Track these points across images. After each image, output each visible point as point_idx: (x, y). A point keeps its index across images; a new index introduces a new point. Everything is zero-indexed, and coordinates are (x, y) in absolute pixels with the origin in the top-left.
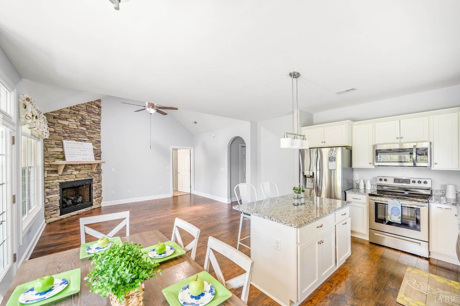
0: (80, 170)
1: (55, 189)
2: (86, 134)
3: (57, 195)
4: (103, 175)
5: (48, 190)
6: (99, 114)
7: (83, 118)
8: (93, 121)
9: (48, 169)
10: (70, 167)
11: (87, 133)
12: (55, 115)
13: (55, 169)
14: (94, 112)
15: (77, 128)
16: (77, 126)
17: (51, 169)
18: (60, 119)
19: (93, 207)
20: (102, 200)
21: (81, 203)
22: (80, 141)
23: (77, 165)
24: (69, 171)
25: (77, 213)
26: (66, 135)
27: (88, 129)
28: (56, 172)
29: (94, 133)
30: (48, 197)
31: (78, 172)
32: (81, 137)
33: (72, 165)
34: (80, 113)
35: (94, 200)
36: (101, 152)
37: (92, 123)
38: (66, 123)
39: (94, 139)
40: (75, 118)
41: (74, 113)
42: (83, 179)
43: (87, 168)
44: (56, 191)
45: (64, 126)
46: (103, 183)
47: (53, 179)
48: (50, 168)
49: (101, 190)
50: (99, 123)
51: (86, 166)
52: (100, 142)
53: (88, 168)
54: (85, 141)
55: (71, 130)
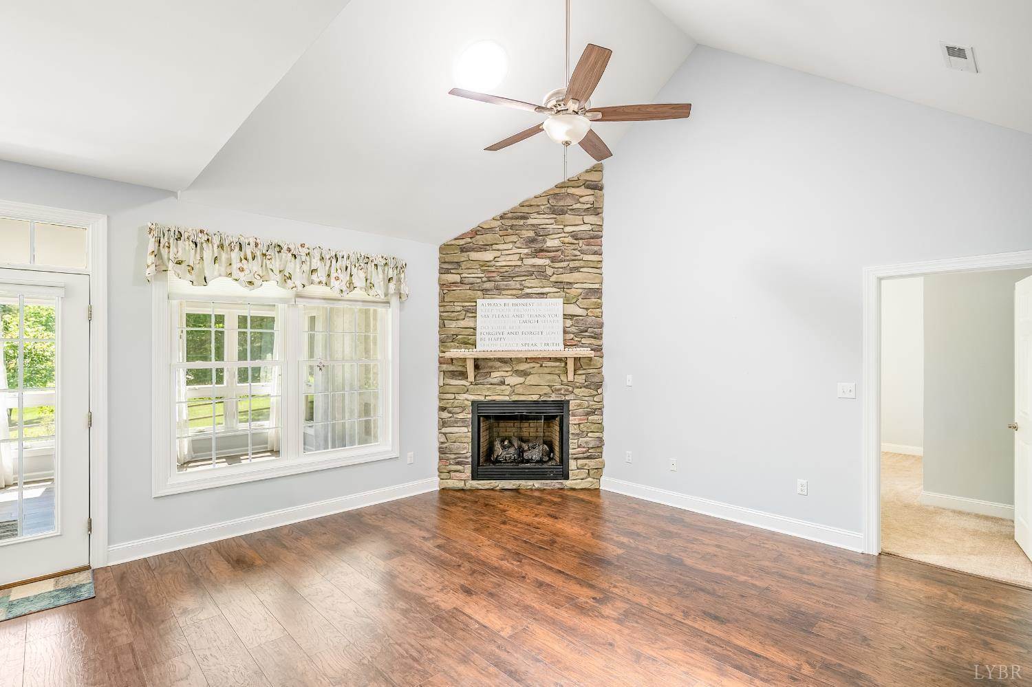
0: (525, 374)
1: (461, 416)
2: (547, 277)
3: (465, 430)
4: (609, 394)
5: (445, 415)
6: (596, 211)
7: (537, 235)
8: (575, 236)
9: (445, 367)
10: (499, 364)
11: (549, 271)
12: (462, 242)
13: (460, 369)
14: (578, 206)
15: (519, 263)
16: (522, 259)
17: (452, 368)
18: (473, 250)
19: (568, 483)
20: (605, 471)
21: (537, 462)
22: (528, 296)
23: (519, 360)
24: (496, 376)
25: (514, 487)
26: (488, 285)
27: (553, 260)
28: (463, 375)
29: (577, 269)
30: (444, 430)
31: (521, 380)
32: (530, 285)
33: (503, 361)
34: (530, 221)
35: (573, 464)
36: (601, 326)
37: (570, 240)
38: (488, 256)
39: (575, 286)
40: (514, 238)
41: (512, 227)
42: (535, 398)
43: (547, 370)
44: (463, 420)
45: (484, 264)
46: (608, 419)
47: (454, 390)
48: (448, 366)
49: (600, 439)
50: (595, 237)
51: (546, 364)
52: (597, 292)
53: (553, 369)
54: (542, 295)
55: (501, 270)
